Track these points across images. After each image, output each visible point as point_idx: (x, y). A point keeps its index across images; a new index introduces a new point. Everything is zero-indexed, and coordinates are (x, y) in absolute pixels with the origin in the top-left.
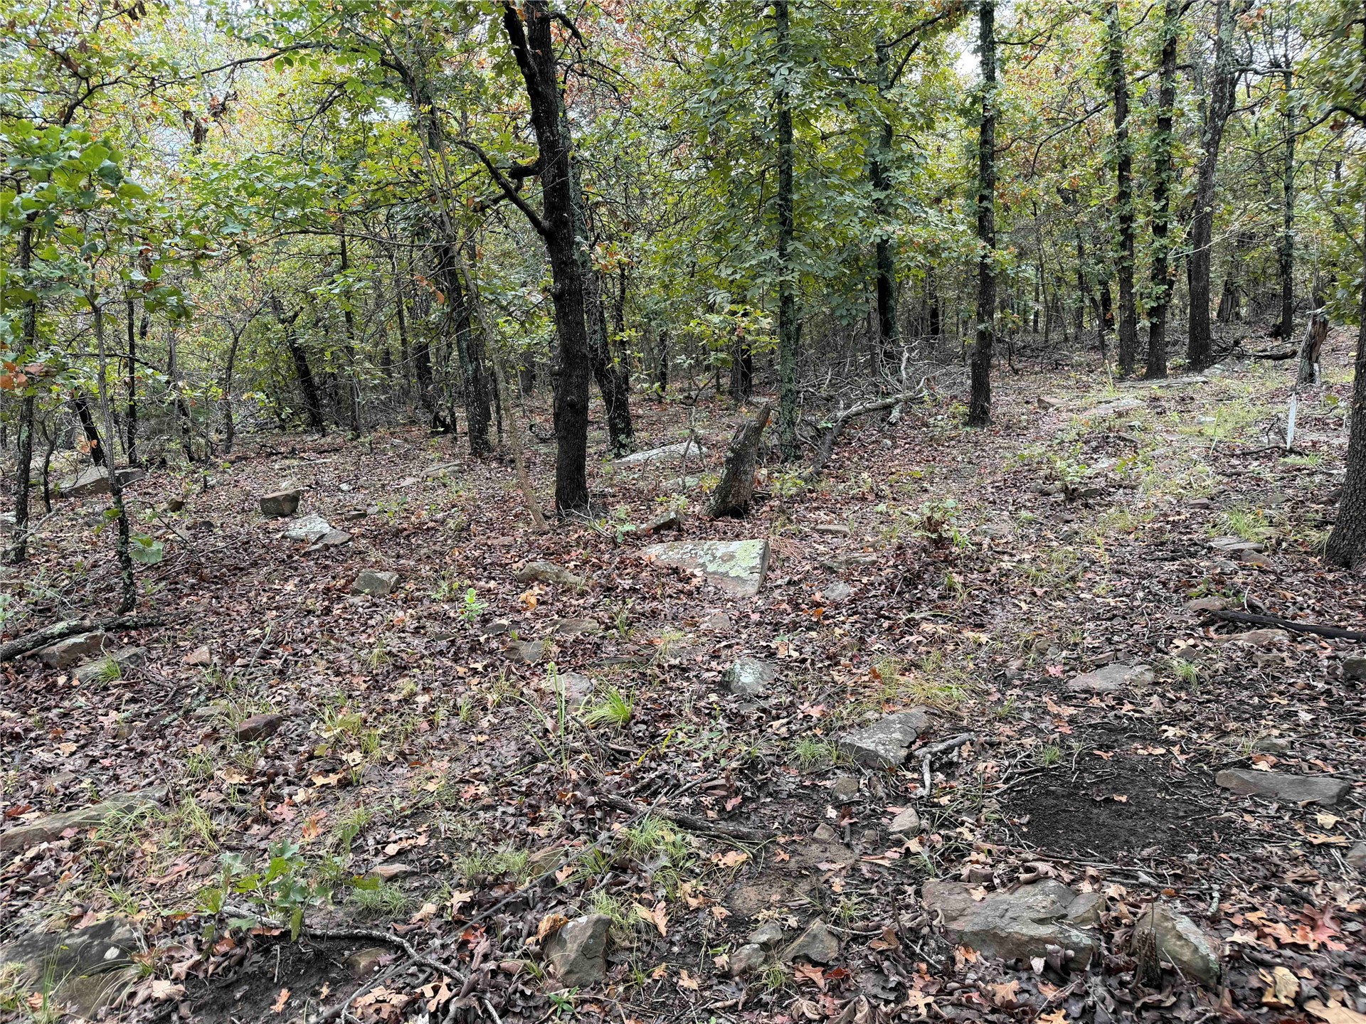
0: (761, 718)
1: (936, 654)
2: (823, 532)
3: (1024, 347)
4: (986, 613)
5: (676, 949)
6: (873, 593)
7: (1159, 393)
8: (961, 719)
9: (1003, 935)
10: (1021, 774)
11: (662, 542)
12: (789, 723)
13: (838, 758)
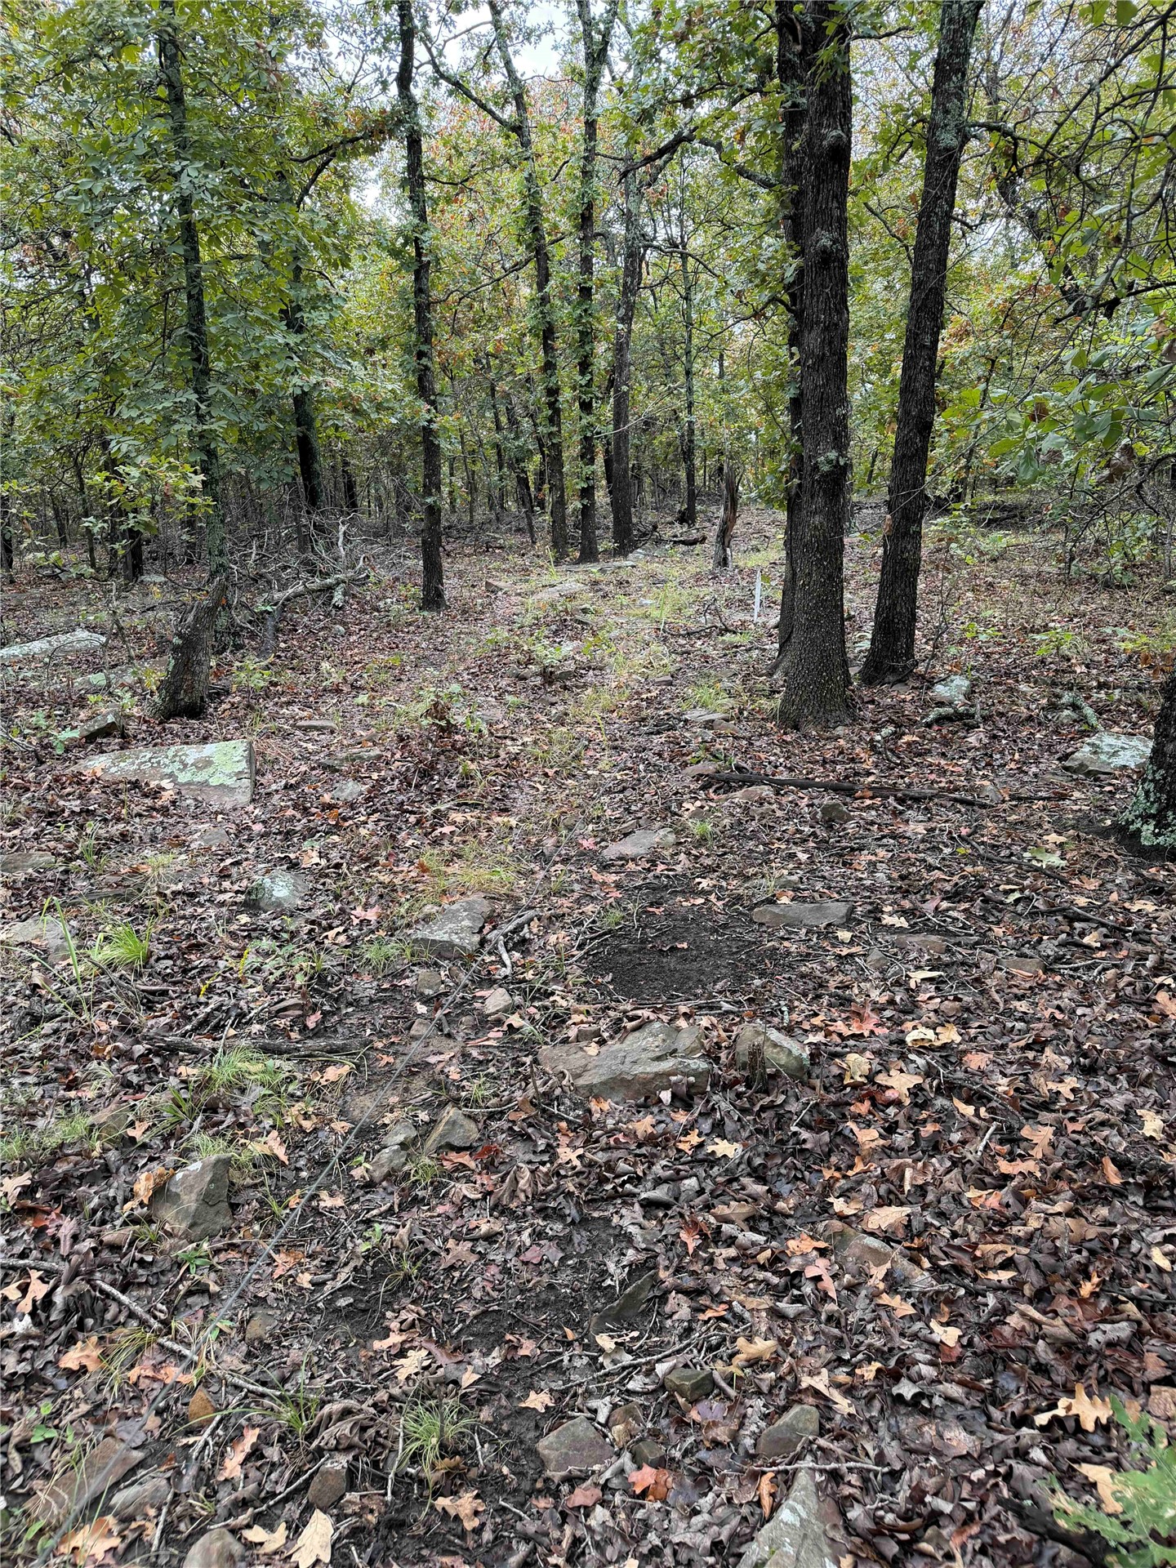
0: (312, 930)
1: (472, 843)
2: (305, 729)
3: (450, 527)
4: (506, 797)
5: (304, 1174)
6: (388, 788)
7: (599, 576)
8: (520, 899)
9: (630, 1078)
10: (592, 939)
11: (103, 752)
12: (345, 931)
13: (412, 955)
